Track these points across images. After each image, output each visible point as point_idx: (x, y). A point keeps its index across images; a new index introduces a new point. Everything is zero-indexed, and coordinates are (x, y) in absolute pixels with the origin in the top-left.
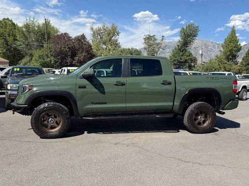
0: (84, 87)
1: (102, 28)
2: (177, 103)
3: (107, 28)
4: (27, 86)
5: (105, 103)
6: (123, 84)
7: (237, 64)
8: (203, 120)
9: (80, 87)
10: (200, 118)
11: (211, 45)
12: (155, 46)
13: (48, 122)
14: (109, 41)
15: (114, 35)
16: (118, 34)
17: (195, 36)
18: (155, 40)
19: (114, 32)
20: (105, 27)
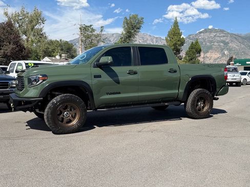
0: (99, 76)
1: (20, 13)
2: (182, 91)
3: (28, 13)
4: (40, 76)
5: (119, 93)
6: (135, 73)
7: (181, 59)
8: (202, 105)
9: (96, 77)
10: (200, 104)
11: (149, 38)
12: (94, 38)
13: (64, 116)
14: (32, 30)
15: (38, 23)
16: (43, 21)
17: (138, 29)
18: (93, 30)
19: (37, 18)
20: (25, 13)
